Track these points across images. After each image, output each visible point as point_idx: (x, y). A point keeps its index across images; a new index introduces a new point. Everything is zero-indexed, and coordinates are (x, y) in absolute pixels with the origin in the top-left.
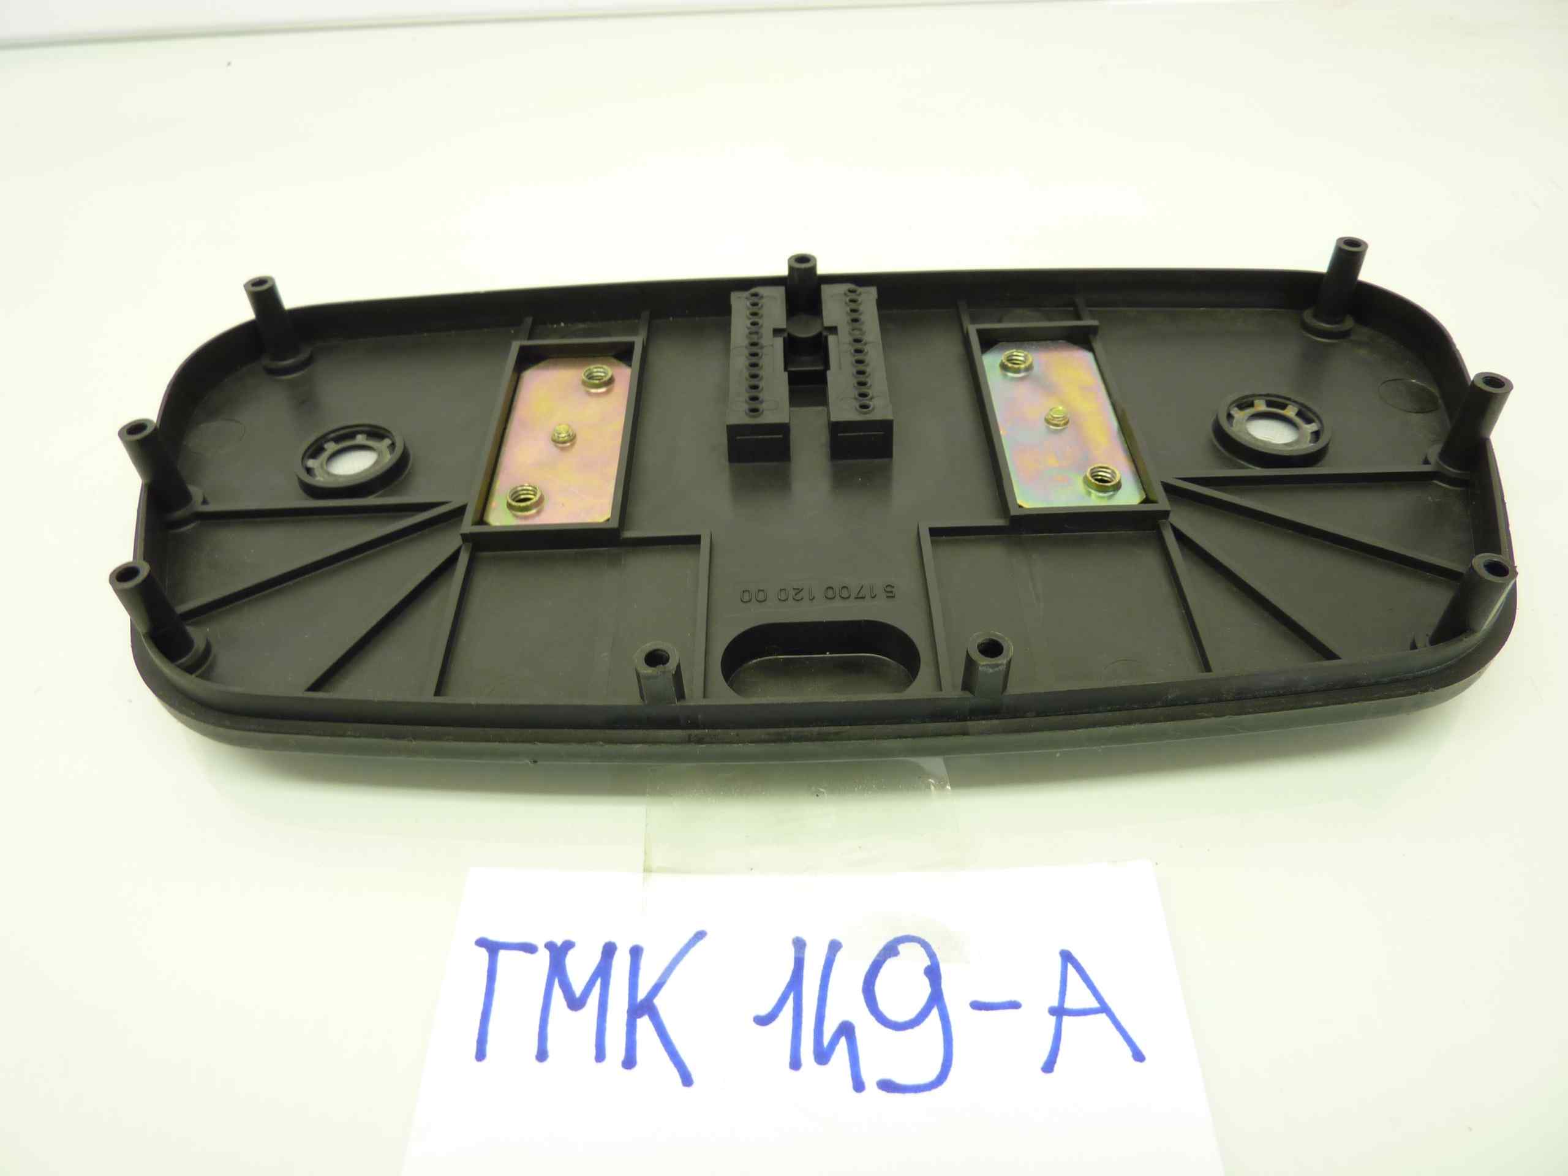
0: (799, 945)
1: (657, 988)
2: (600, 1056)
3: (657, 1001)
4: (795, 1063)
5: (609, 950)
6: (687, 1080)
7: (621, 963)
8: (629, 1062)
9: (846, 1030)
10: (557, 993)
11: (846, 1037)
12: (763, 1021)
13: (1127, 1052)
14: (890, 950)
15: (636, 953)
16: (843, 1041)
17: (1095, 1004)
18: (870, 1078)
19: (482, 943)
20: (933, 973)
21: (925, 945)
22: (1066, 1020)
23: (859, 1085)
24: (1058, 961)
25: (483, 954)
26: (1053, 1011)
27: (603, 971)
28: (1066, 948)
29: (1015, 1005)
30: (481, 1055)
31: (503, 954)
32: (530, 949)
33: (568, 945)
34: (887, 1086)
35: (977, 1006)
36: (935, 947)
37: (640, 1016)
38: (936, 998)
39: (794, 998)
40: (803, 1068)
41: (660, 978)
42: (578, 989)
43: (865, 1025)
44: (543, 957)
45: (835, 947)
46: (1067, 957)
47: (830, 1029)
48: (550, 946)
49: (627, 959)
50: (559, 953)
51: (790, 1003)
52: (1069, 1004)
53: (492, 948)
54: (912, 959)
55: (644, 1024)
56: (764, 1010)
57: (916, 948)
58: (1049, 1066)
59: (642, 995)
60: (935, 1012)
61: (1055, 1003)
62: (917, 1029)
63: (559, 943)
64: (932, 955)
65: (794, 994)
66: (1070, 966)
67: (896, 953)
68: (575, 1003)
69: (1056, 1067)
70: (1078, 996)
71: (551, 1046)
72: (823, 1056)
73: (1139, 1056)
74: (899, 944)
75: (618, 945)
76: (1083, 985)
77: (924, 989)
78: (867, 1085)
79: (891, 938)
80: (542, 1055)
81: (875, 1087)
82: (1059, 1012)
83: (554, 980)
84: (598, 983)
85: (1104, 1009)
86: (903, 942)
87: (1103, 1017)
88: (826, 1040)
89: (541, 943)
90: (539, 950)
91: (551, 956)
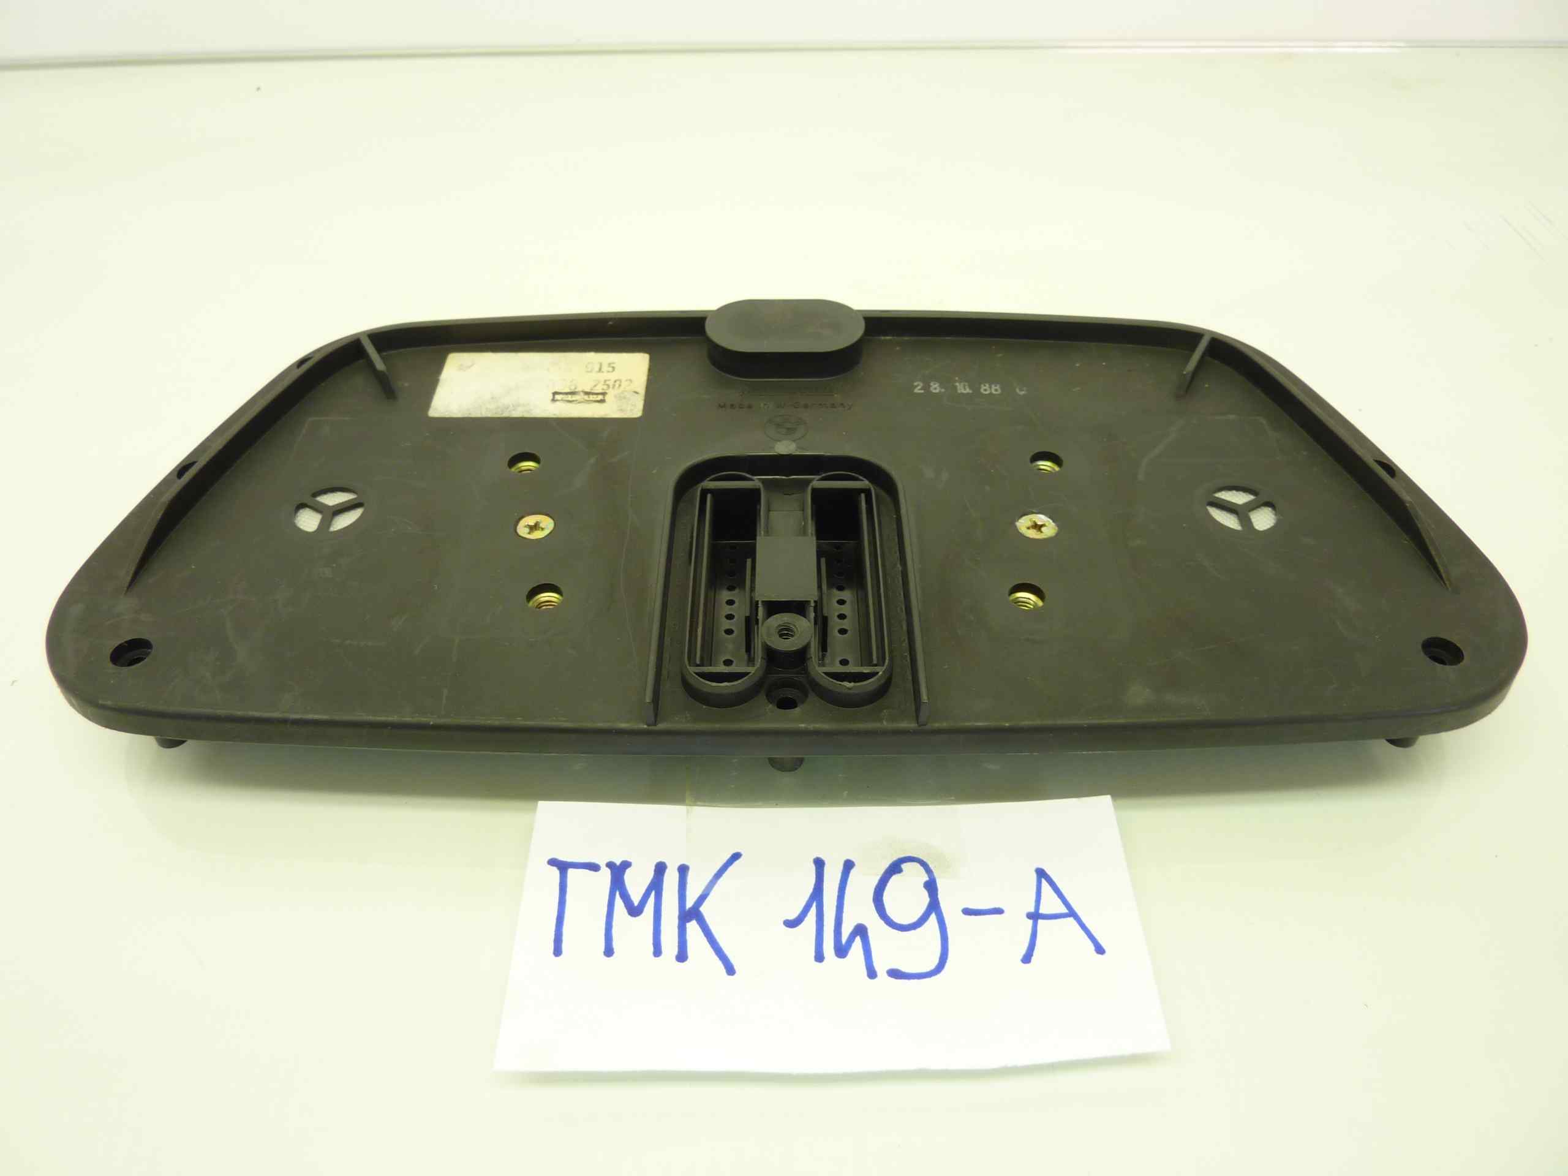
0: (819, 864)
1: (702, 898)
2: (657, 952)
3: (702, 909)
4: (819, 957)
5: (660, 869)
6: (730, 970)
7: (671, 879)
8: (682, 956)
9: (861, 931)
10: (619, 903)
11: (860, 936)
12: (791, 924)
13: (1092, 947)
14: (895, 868)
15: (683, 870)
16: (858, 939)
17: (1064, 910)
18: (881, 968)
19: (553, 862)
20: (931, 887)
21: (924, 864)
22: (1040, 922)
23: (872, 974)
24: (1034, 876)
25: (555, 872)
26: (1030, 916)
27: (656, 886)
28: (1040, 866)
29: (999, 911)
30: (558, 951)
31: (571, 872)
32: (594, 867)
33: (626, 865)
34: (895, 974)
35: (967, 912)
36: (932, 866)
37: (689, 921)
38: (934, 906)
39: (816, 906)
40: (825, 961)
41: (704, 890)
42: (636, 899)
43: (876, 928)
44: (605, 875)
45: (848, 866)
46: (1041, 874)
47: (846, 930)
48: (610, 865)
49: (676, 875)
50: (618, 871)
51: (813, 910)
52: (1043, 910)
53: (563, 867)
54: (912, 878)
55: (692, 927)
56: (792, 916)
57: (916, 865)
58: (1027, 958)
59: (689, 904)
60: (933, 917)
61: (1032, 909)
62: (919, 930)
63: (618, 863)
64: (928, 871)
65: (817, 903)
66: (1043, 881)
67: (900, 871)
68: (635, 911)
69: (1034, 959)
70: (1051, 904)
71: (616, 945)
72: (841, 951)
73: (1100, 950)
74: (902, 863)
75: (668, 864)
76: (1055, 896)
77: (925, 899)
78: (879, 974)
79: (895, 859)
80: (609, 951)
81: (886, 975)
82: (1035, 916)
83: (616, 892)
84: (653, 894)
85: (1072, 914)
86: (905, 862)
87: (1071, 920)
88: (844, 938)
89: (603, 864)
90: (602, 868)
91: (611, 873)
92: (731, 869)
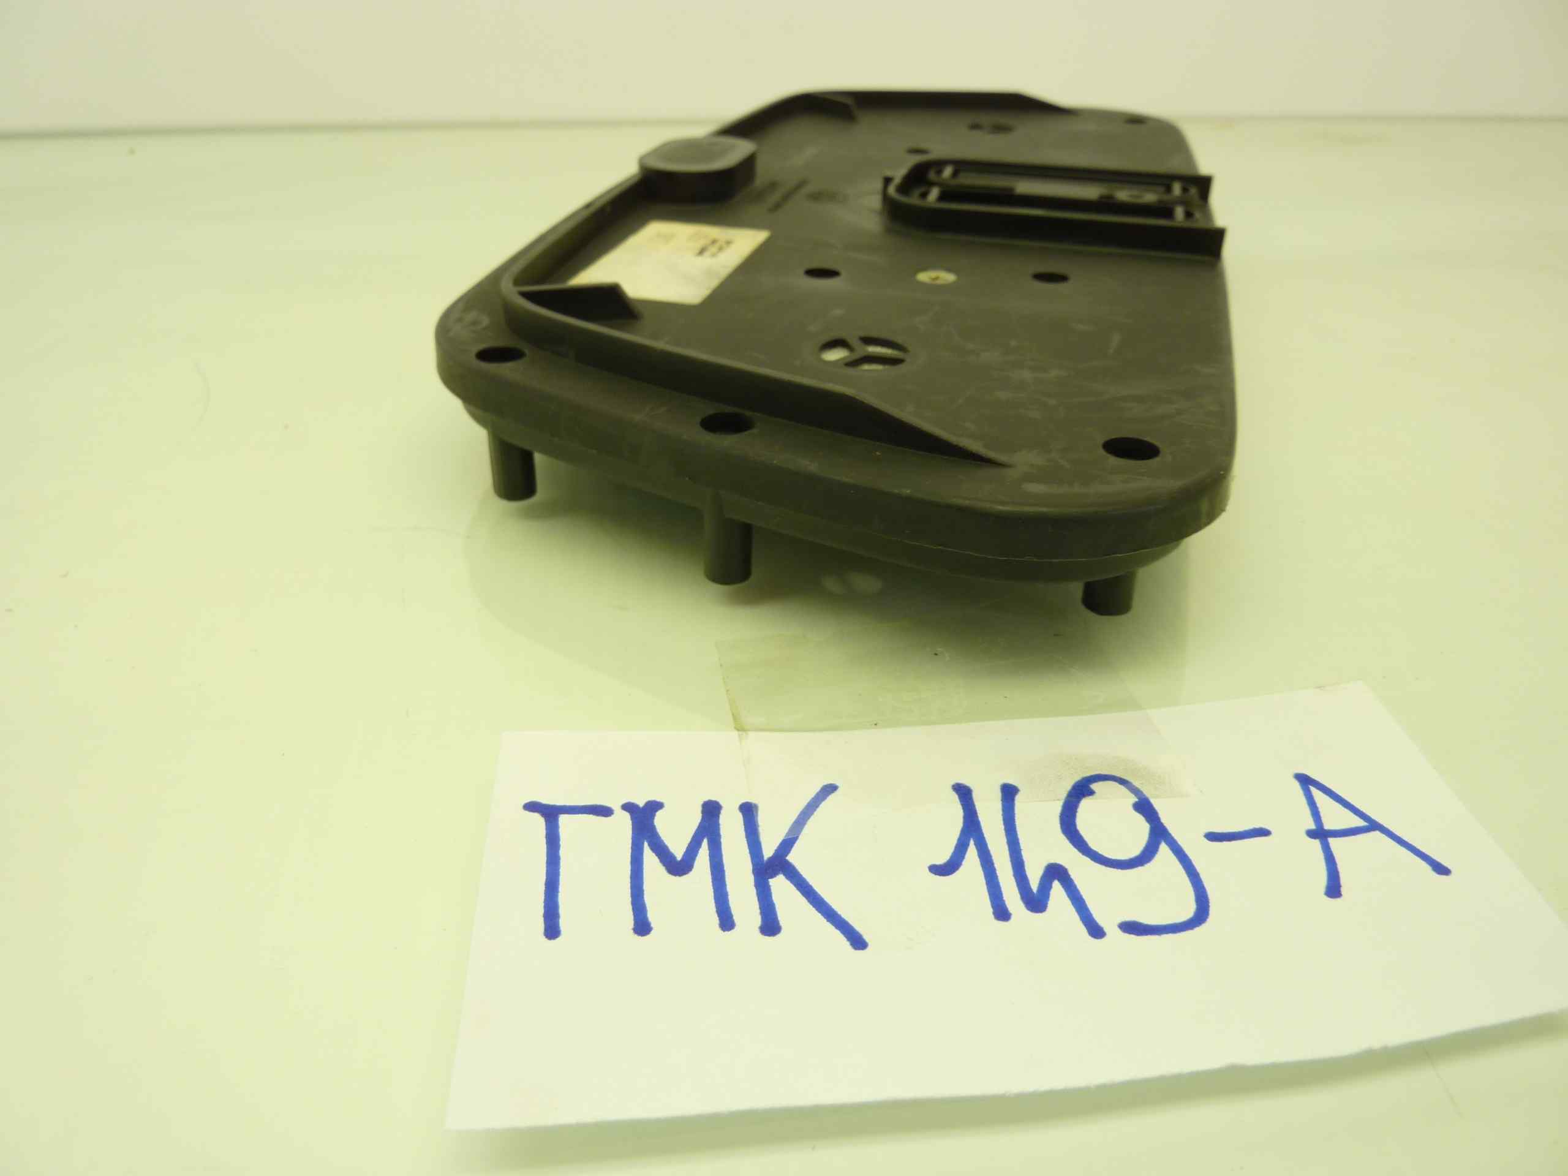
0: (964, 793)
1: (787, 845)
2: (726, 922)
3: (791, 858)
4: (1002, 913)
5: (711, 810)
6: (858, 942)
7: (731, 826)
8: (770, 926)
9: (1057, 873)
10: (650, 858)
11: (1059, 880)
12: (943, 870)
13: (1425, 866)
14: (1082, 790)
15: (748, 811)
16: (1057, 886)
17: (1362, 823)
18: (1107, 922)
19: (532, 807)
20: (1144, 807)
21: (1125, 782)
22: (1333, 841)
23: (1096, 931)
24: (1296, 785)
25: (538, 821)
26: (1311, 834)
27: (708, 833)
28: (1300, 771)
29: (1263, 833)
30: (552, 930)
31: (563, 819)
32: (603, 811)
33: (654, 807)
34: (1134, 929)
35: (1213, 837)
36: (1138, 784)
37: (773, 875)
38: (1159, 833)
39: (976, 844)
40: (1014, 918)
41: (789, 834)
42: (678, 851)
43: (1080, 867)
44: (623, 822)
45: (1009, 793)
46: (1305, 781)
47: (1034, 873)
48: (629, 807)
49: (739, 818)
50: (643, 814)
51: (972, 851)
52: (1329, 826)
53: (550, 814)
54: (1113, 798)
55: (780, 886)
56: (942, 858)
57: (1113, 784)
58: (1334, 889)
59: (768, 853)
60: (1164, 848)
61: (1312, 827)
62: (1149, 865)
63: (641, 804)
64: (1136, 791)
65: (974, 840)
66: (1313, 789)
67: (1089, 793)
68: (678, 867)
69: (1344, 891)
70: (1335, 817)
71: (652, 916)
72: (1036, 902)
73: (1441, 870)
74: (1091, 783)
75: (722, 803)
76: (1339, 806)
77: (1142, 828)
78: (1107, 929)
79: (1077, 780)
80: (642, 928)
81: (1119, 932)
82: (1320, 834)
83: (643, 844)
84: (705, 843)
85: (1373, 826)
86: (1095, 781)
87: (1377, 834)
88: (1034, 885)
89: (616, 805)
90: (615, 812)
91: (632, 819)
92: (824, 805)
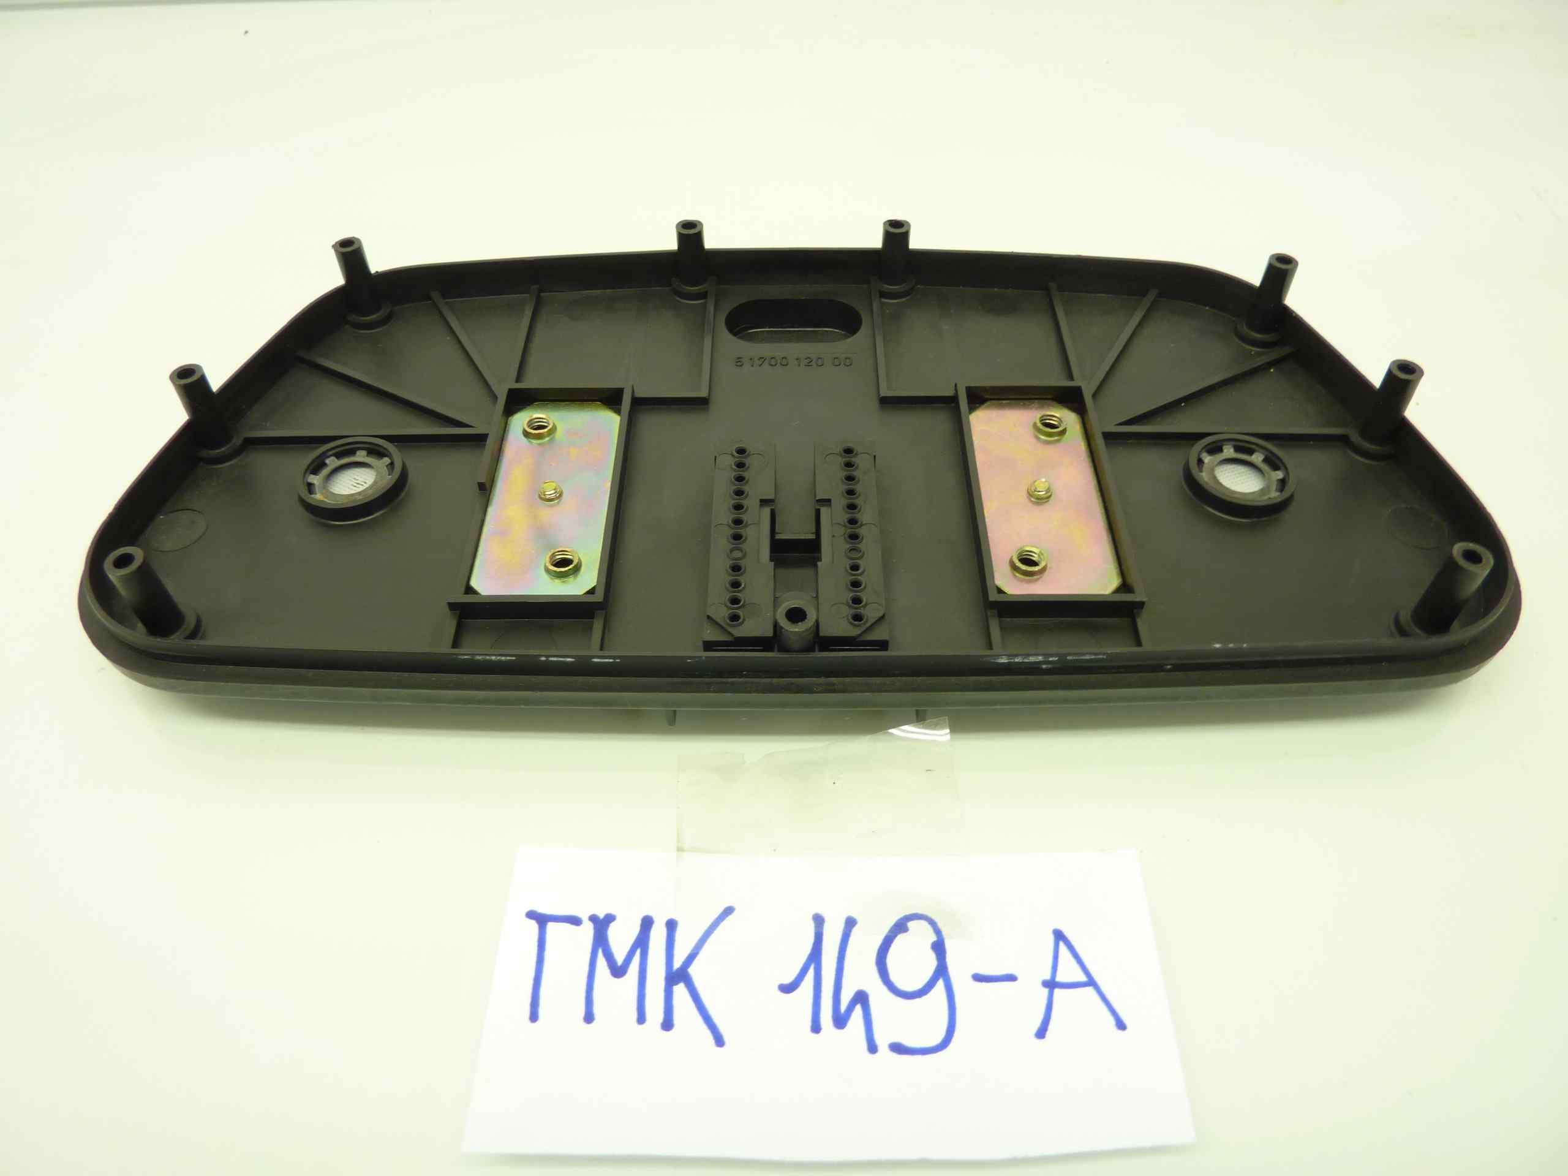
0: (819, 920)
1: (691, 958)
2: (641, 1019)
3: (692, 970)
4: (816, 1028)
5: (647, 923)
6: (719, 1041)
7: (658, 935)
8: (668, 1024)
9: (861, 998)
10: (601, 962)
11: (861, 1005)
12: (787, 989)
13: (1111, 1021)
14: (900, 927)
15: (671, 925)
16: (858, 1009)
17: (1083, 978)
18: (882, 1041)
19: (531, 915)
20: (939, 948)
21: (932, 923)
22: (1057, 991)
23: (872, 1048)
24: (1051, 938)
25: (533, 926)
26: (1046, 984)
27: (642, 942)
28: (1058, 927)
29: (1011, 978)
30: (534, 1017)
31: (551, 926)
32: (575, 921)
33: (610, 918)
34: (898, 1048)
35: (979, 978)
36: (940, 925)
37: (676, 984)
38: (941, 971)
39: (814, 969)
40: (822, 1032)
41: (693, 950)
42: (620, 959)
43: (878, 994)
44: (588, 929)
45: (850, 923)
46: (1059, 936)
47: (846, 997)
48: (593, 919)
49: (664, 931)
50: (602, 925)
51: (811, 973)
52: (1060, 978)
53: (541, 920)
54: (919, 936)
55: (680, 990)
56: (788, 980)
57: (924, 924)
58: (1041, 1033)
59: (677, 964)
60: (940, 984)
61: (1048, 977)
62: (924, 998)
63: (601, 916)
64: (938, 932)
65: (814, 965)
66: (1061, 944)
67: (906, 930)
68: (618, 971)
69: (1048, 1034)
70: (1069, 971)
71: (597, 1010)
72: (840, 1021)
73: (1121, 1025)
74: (908, 922)
75: (655, 919)
76: (1073, 961)
77: (932, 962)
78: (879, 1048)
79: (902, 915)
80: (589, 1018)
81: (887, 1049)
82: (1051, 985)
83: (598, 950)
84: (638, 952)
85: (1091, 982)
86: (912, 920)
87: (1090, 990)
88: (843, 1007)
89: (585, 918)
90: (584, 923)
91: (595, 928)
92: (723, 925)
